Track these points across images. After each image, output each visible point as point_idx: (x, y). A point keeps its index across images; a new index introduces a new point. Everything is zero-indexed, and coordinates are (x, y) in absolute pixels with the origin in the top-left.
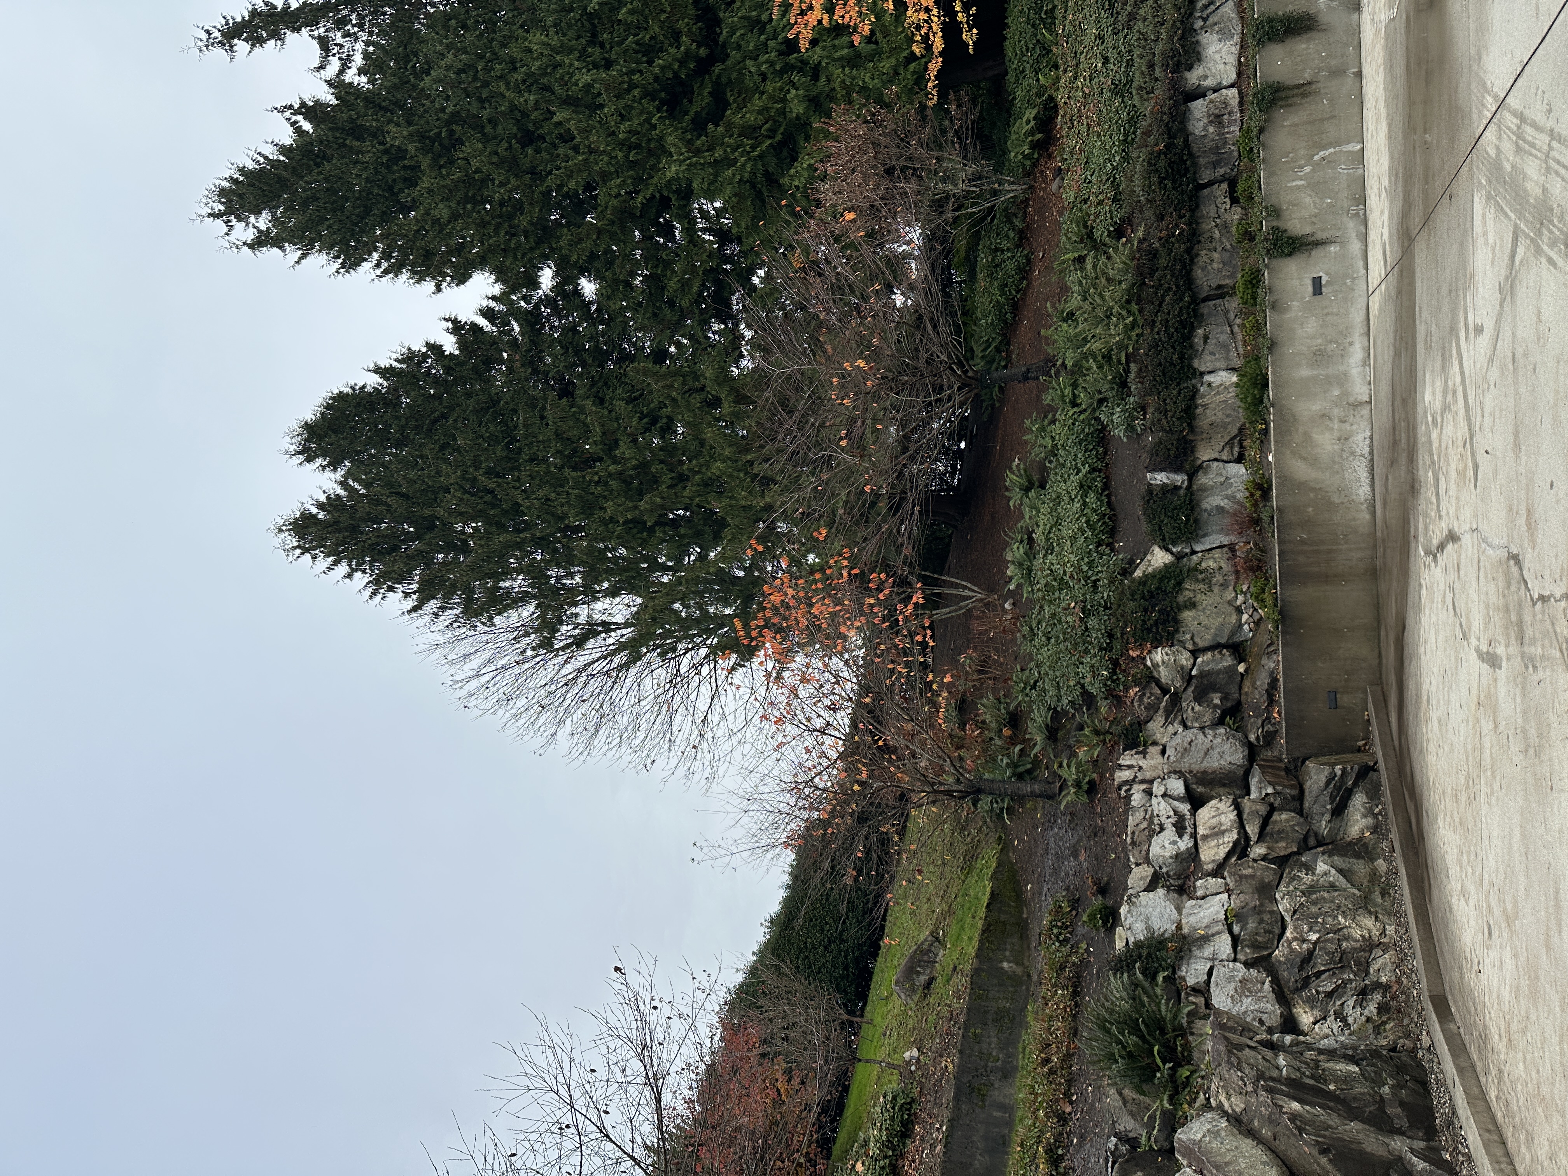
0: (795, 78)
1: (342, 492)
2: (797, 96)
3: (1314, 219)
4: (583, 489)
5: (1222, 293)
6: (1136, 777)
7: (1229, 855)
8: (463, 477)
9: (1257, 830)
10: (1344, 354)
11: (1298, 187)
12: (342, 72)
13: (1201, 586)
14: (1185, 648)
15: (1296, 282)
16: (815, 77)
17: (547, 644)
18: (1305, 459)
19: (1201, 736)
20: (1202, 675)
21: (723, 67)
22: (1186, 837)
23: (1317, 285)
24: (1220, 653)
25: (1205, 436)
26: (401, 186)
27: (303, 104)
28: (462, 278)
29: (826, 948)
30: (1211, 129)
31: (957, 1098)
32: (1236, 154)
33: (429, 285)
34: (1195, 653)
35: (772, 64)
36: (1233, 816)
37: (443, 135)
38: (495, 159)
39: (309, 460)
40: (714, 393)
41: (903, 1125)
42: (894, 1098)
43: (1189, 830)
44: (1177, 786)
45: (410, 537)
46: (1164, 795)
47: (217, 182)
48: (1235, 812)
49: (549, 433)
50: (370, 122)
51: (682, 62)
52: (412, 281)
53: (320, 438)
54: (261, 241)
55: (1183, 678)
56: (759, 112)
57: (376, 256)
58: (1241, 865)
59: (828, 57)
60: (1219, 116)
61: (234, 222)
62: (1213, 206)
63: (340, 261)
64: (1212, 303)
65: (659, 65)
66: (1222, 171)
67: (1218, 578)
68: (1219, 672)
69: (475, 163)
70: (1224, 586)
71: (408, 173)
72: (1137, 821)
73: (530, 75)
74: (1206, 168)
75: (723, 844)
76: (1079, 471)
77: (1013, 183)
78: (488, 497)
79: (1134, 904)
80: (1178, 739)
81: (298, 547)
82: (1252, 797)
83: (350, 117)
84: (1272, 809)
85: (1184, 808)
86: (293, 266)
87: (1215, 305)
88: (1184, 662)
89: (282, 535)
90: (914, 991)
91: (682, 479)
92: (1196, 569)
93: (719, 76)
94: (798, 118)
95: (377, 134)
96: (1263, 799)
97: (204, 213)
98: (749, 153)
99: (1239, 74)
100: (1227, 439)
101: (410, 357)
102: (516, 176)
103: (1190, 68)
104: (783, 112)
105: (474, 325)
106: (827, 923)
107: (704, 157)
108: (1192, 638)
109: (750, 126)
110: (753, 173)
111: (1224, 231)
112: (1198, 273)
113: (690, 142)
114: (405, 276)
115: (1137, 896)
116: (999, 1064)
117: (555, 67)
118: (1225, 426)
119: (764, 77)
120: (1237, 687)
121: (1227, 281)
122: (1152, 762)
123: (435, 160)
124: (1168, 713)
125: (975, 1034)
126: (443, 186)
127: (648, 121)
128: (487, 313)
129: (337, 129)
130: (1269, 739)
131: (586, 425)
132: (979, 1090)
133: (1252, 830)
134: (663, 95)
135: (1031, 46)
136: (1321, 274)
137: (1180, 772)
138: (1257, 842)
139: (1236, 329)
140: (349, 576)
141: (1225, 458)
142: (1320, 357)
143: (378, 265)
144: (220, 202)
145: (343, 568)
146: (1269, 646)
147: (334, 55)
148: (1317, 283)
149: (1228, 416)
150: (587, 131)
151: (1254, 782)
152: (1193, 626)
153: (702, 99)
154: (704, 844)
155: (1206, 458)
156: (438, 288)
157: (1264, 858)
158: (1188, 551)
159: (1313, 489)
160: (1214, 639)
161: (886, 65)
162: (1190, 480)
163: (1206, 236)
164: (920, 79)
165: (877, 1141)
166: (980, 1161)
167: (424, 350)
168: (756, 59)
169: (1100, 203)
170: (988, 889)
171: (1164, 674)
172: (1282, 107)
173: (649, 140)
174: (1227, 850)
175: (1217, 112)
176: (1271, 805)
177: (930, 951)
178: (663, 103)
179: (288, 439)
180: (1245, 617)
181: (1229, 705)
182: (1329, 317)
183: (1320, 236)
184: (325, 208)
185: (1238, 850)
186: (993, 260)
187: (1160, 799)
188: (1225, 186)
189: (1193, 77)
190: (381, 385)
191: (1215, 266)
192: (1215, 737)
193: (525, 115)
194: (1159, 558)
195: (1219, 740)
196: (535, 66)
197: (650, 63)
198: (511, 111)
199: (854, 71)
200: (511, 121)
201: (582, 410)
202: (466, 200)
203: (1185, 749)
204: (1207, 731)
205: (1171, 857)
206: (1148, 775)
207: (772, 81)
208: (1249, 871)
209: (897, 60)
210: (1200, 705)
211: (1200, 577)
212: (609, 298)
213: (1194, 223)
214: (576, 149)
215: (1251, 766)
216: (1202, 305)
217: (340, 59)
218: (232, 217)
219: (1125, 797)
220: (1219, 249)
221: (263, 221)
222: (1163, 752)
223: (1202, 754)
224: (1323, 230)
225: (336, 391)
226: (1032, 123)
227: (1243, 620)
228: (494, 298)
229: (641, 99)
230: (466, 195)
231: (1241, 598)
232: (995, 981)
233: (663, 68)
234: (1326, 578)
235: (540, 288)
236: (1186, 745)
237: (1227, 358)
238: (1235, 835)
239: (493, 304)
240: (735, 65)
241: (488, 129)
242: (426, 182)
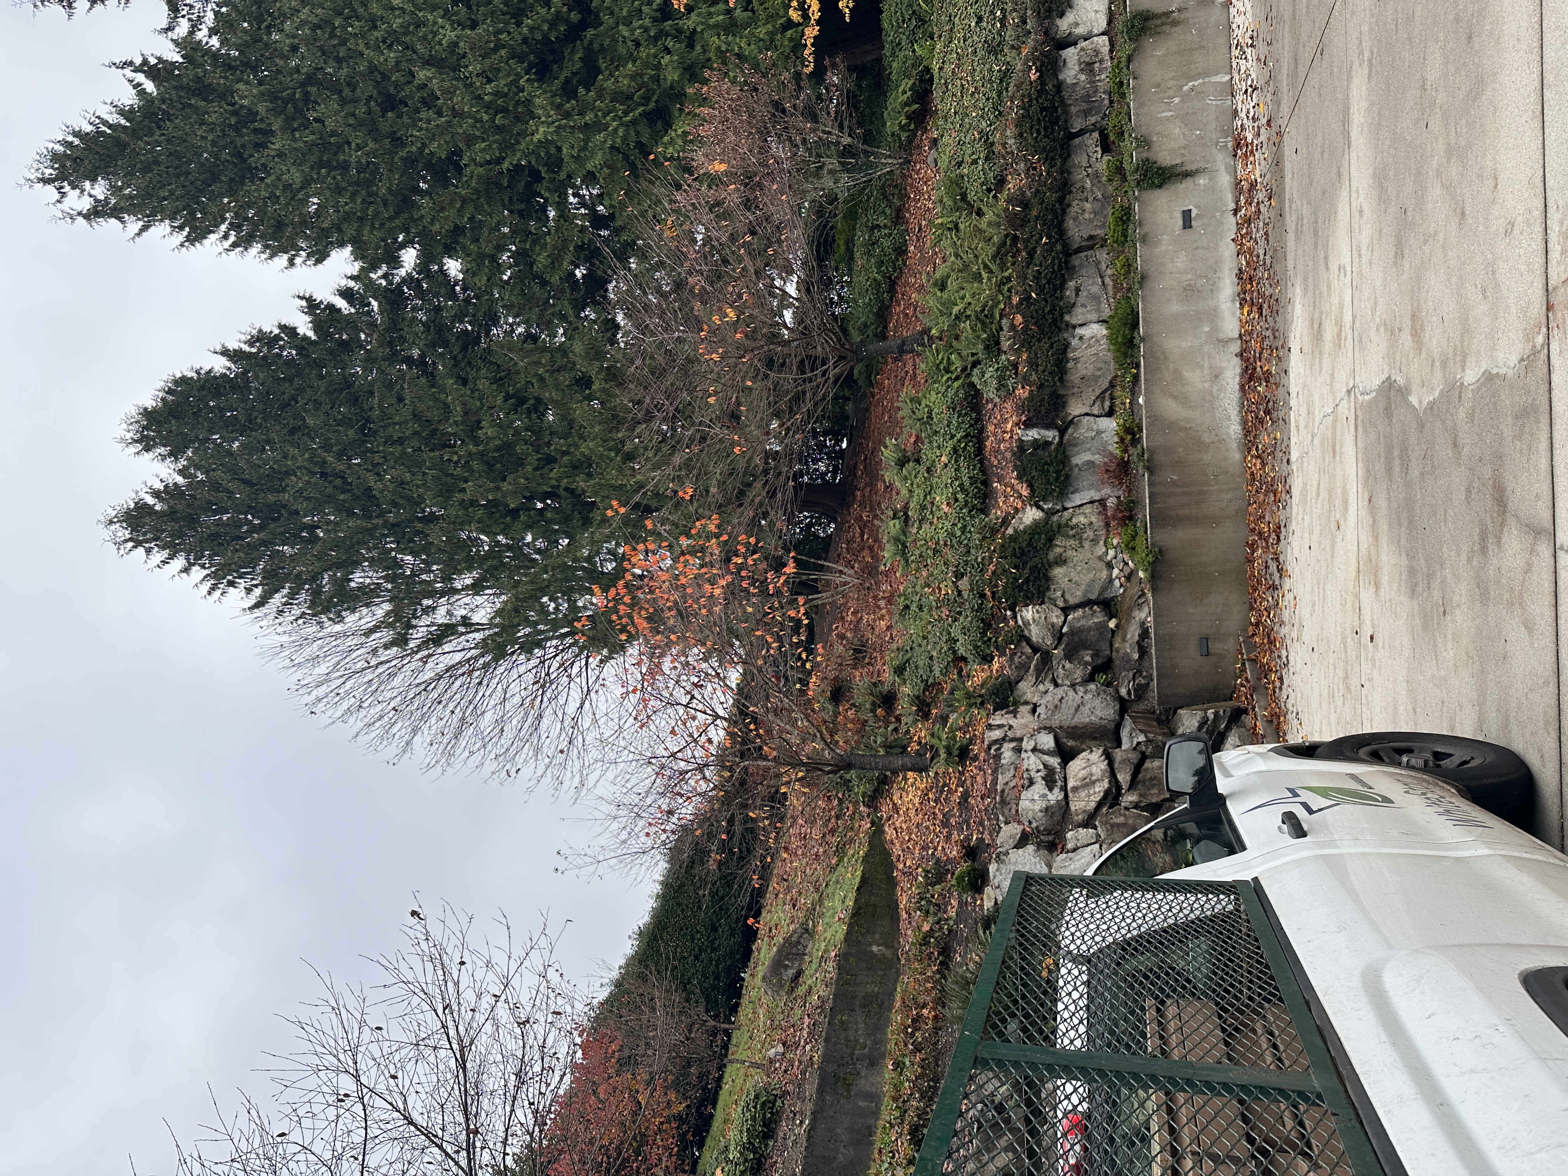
0: (670, 43)
1: (180, 480)
2: (671, 61)
3: (1183, 151)
4: (441, 470)
5: (1092, 243)
6: (1006, 735)
7: (1100, 805)
8: (311, 460)
9: (1129, 778)
10: (1214, 289)
11: (1167, 119)
12: (191, 33)
13: (1072, 542)
14: (1056, 605)
15: (1165, 216)
16: (691, 46)
17: (401, 641)
18: (1175, 397)
19: (1071, 693)
20: (1073, 632)
21: (595, 32)
22: (1056, 790)
23: (1187, 218)
24: (1091, 609)
25: (1076, 390)
26: (251, 151)
27: (145, 62)
28: (320, 256)
29: (696, 958)
30: (1083, 77)
31: (821, 1090)
32: (1106, 102)
33: (282, 260)
34: (1066, 610)
35: (646, 30)
36: (1103, 765)
37: (297, 96)
38: (351, 121)
39: (147, 449)
40: (583, 369)
41: (764, 1125)
42: (757, 1097)
43: (1059, 783)
44: (1047, 741)
45: (253, 529)
46: (1034, 750)
47: (50, 146)
48: (1106, 762)
49: (406, 412)
50: (217, 79)
51: (553, 25)
52: (264, 256)
53: (159, 423)
54: (96, 212)
55: (1053, 636)
56: (633, 77)
57: (223, 227)
58: (1113, 813)
59: (703, 23)
60: (1090, 64)
61: (67, 189)
62: (1085, 155)
63: (185, 233)
64: (1083, 254)
65: (527, 26)
66: (1093, 119)
67: (1089, 534)
68: (1089, 629)
69: (330, 124)
70: (1095, 541)
71: (260, 139)
72: (1007, 779)
73: (391, 32)
74: (1078, 117)
75: (589, 852)
76: (952, 437)
77: (890, 157)
78: (338, 482)
79: (1003, 862)
80: (1048, 698)
81: (131, 540)
82: (1123, 747)
83: (196, 75)
84: (1144, 757)
85: (1054, 761)
86: (133, 239)
87: (1086, 256)
88: (1055, 620)
89: (113, 527)
90: (781, 986)
91: (550, 460)
92: (1067, 526)
93: (591, 43)
94: (672, 87)
95: (225, 95)
96: (1135, 749)
97: (32, 177)
98: (621, 118)
99: (1110, 22)
100: (1098, 392)
101: (260, 338)
102: (375, 140)
103: (1061, 15)
104: (656, 79)
105: (331, 307)
106: (698, 932)
107: (574, 121)
108: (1063, 596)
109: (622, 93)
110: (624, 138)
111: (1095, 181)
112: (1070, 223)
113: (559, 107)
114: (256, 248)
115: (1007, 853)
116: (866, 1051)
117: (418, 26)
118: (1096, 379)
119: (638, 44)
120: (1108, 644)
121: (1099, 232)
122: (1022, 721)
123: (289, 120)
124: (1039, 672)
125: (841, 1021)
126: (296, 149)
127: (515, 82)
128: (346, 294)
129: (182, 88)
130: (1141, 692)
131: (446, 406)
132: (845, 1079)
133: (1124, 778)
134: (532, 57)
135: (907, 17)
136: (1190, 207)
137: (1050, 728)
138: (1129, 790)
139: (1107, 280)
140: (186, 570)
141: (1096, 412)
142: (1190, 292)
143: (226, 237)
144: (52, 168)
145: (179, 562)
146: (1140, 597)
147: (183, 16)
148: (1187, 216)
149: (1100, 369)
150: (450, 93)
151: (1125, 734)
152: (1064, 583)
153: (574, 62)
154: (569, 852)
155: (1076, 413)
156: (291, 263)
157: (1136, 806)
158: (1058, 507)
159: (1182, 429)
160: (1084, 594)
161: (762, 31)
162: (1061, 437)
163: (1077, 186)
164: (798, 46)
165: (737, 1144)
166: (844, 1155)
167: (276, 331)
168: (628, 24)
169: (974, 162)
170: (859, 873)
171: (1035, 634)
172: (1151, 36)
173: (518, 102)
174: (1098, 799)
175: (1087, 59)
176: (1143, 753)
177: (798, 942)
178: (531, 66)
179: (125, 426)
180: (1116, 572)
181: (1100, 661)
182: (1199, 251)
183: (1189, 167)
184: (167, 173)
185: (1110, 798)
186: (870, 237)
187: (1030, 753)
188: (1096, 135)
189: (1064, 25)
190: (229, 369)
191: (1087, 216)
192: (1085, 693)
193: (385, 77)
194: (1031, 515)
195: (1089, 696)
196: (397, 23)
197: (519, 24)
198: (371, 72)
199: (730, 38)
200: (370, 83)
201: (442, 389)
202: (320, 164)
203: (1056, 707)
204: (1077, 687)
205: (1041, 811)
206: (1018, 734)
207: (646, 47)
208: (1121, 820)
209: (774, 26)
210: (1070, 662)
211: (1071, 533)
212: (474, 274)
213: (1065, 171)
214: (440, 114)
215: (1122, 718)
216: (1074, 257)
217: (189, 20)
218: (65, 184)
219: (995, 756)
220: (1091, 199)
221: (100, 189)
222: (1034, 711)
223: (1072, 710)
224: (1192, 162)
225: (178, 375)
226: (909, 93)
227: (1114, 576)
228: (352, 278)
229: (509, 59)
230: (321, 160)
231: (1111, 553)
232: (864, 965)
233: (532, 29)
234: (1195, 521)
235: (402, 267)
236: (1057, 702)
237: (1098, 310)
238: (1106, 784)
239: (352, 284)
240: (607, 31)
241: (347, 92)
242: (277, 144)
